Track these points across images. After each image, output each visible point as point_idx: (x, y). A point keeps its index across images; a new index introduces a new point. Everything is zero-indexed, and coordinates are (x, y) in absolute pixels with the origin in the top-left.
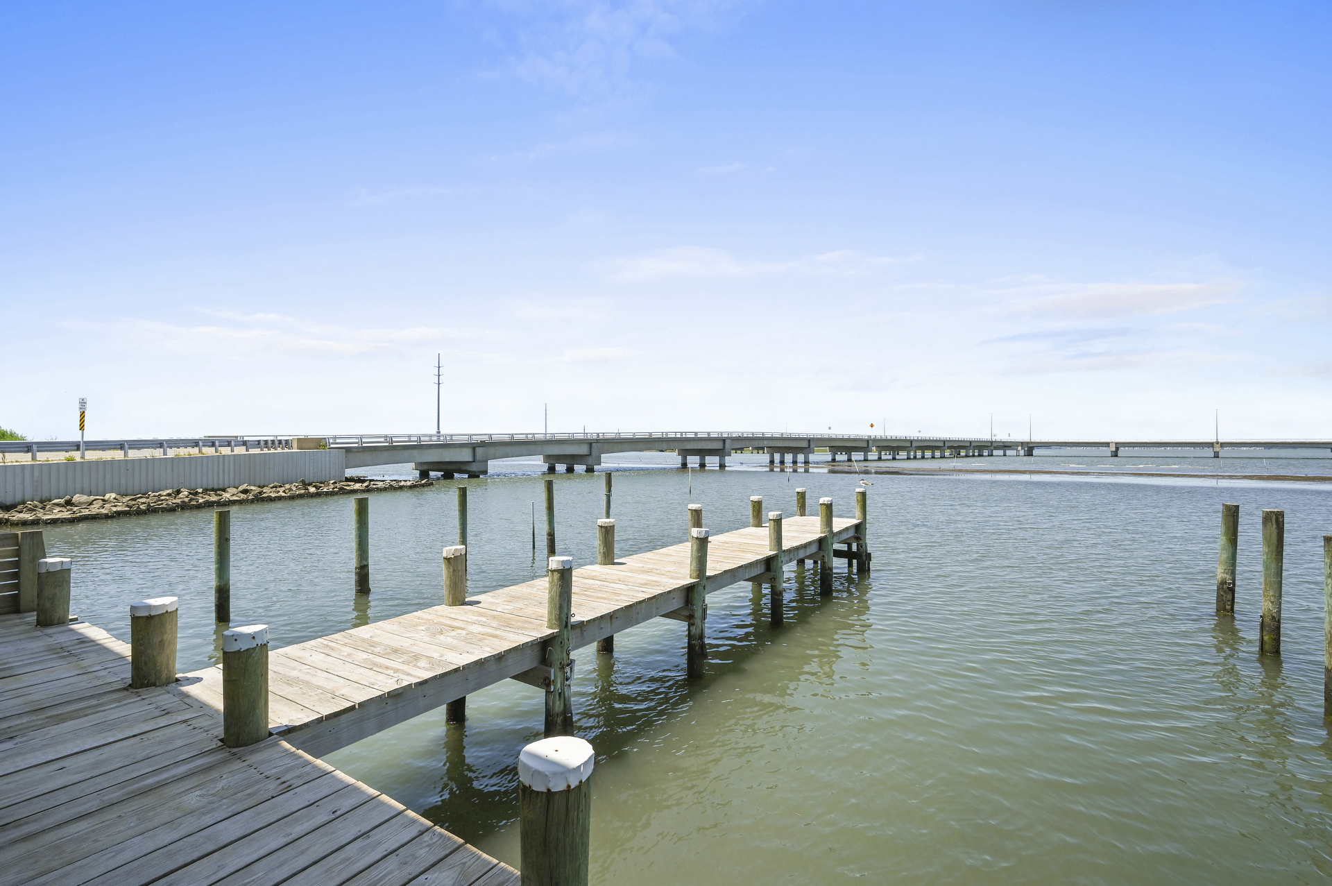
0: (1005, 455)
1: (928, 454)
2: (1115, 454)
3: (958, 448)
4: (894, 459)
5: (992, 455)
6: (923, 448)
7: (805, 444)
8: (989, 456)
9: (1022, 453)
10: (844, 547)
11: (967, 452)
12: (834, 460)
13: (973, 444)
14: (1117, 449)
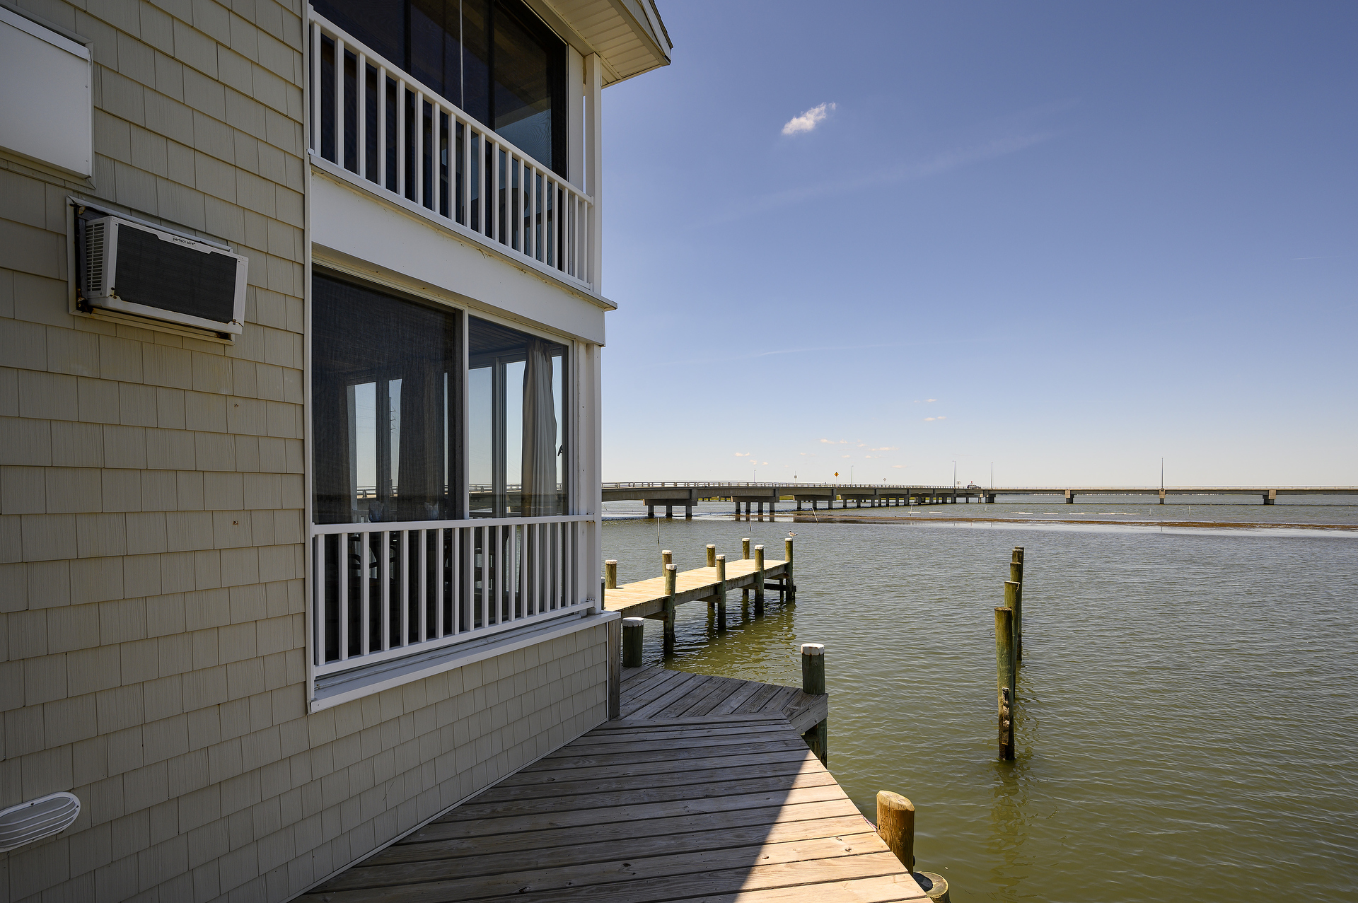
0: (967, 502)
1: (893, 501)
2: (1070, 501)
3: (923, 496)
4: (859, 507)
5: (955, 503)
6: (888, 496)
7: (770, 494)
8: (952, 503)
9: (984, 500)
10: (777, 582)
11: (931, 500)
12: (799, 508)
13: (937, 492)
14: (1072, 496)
